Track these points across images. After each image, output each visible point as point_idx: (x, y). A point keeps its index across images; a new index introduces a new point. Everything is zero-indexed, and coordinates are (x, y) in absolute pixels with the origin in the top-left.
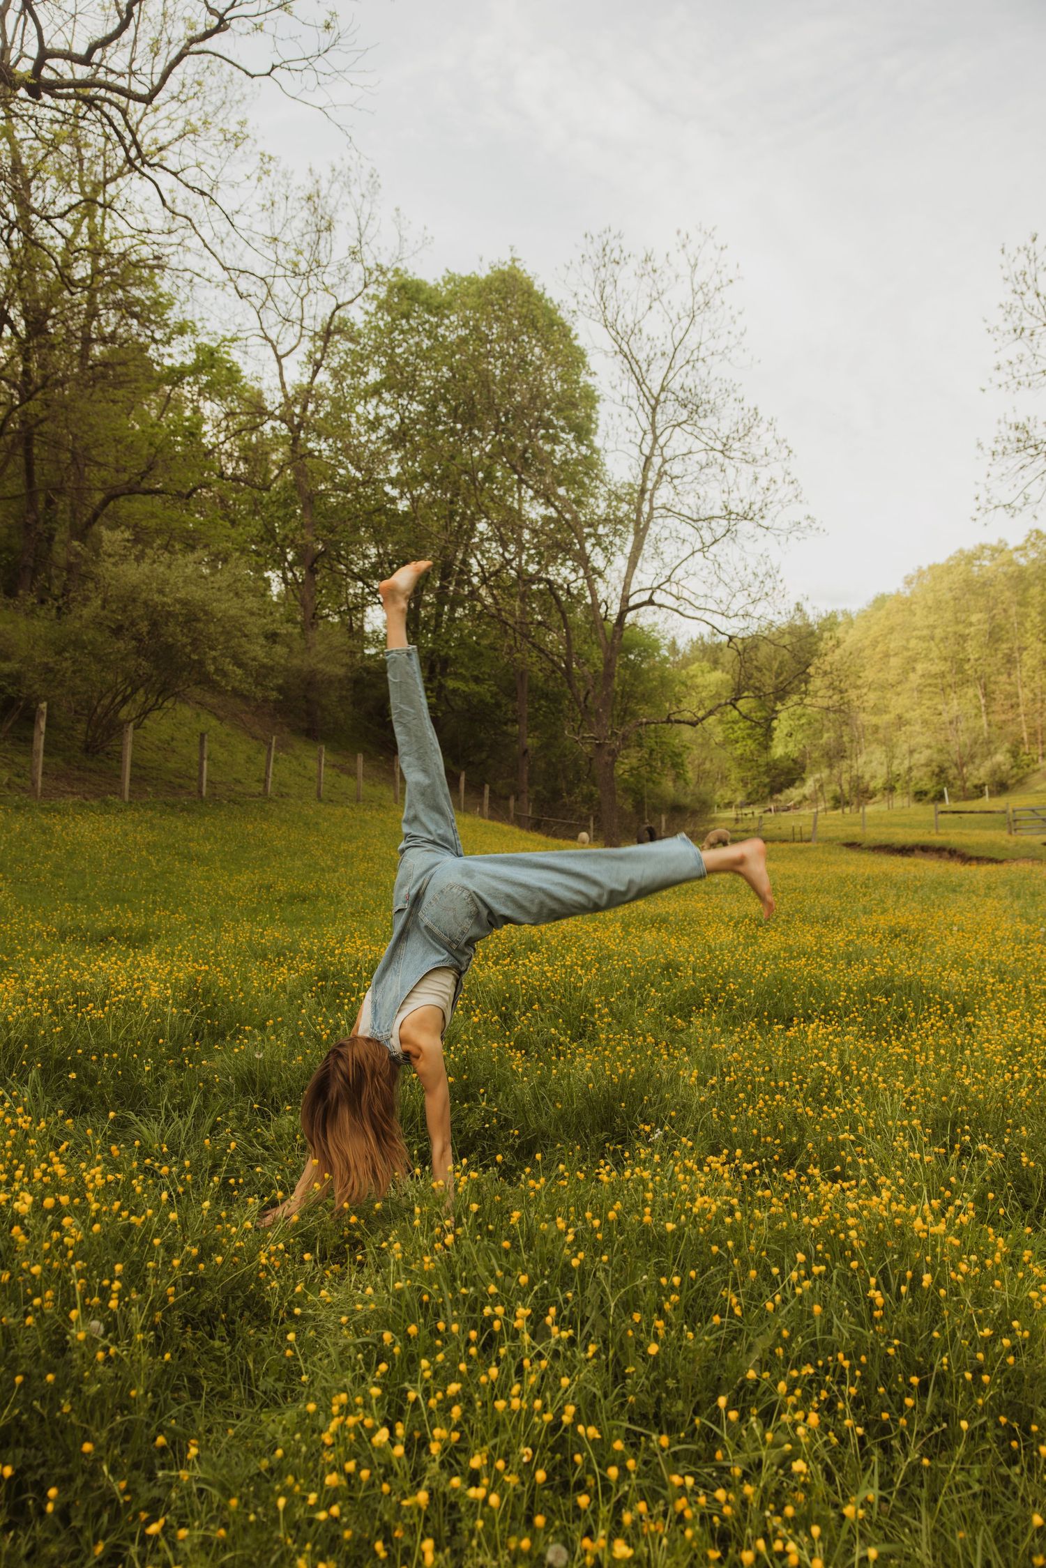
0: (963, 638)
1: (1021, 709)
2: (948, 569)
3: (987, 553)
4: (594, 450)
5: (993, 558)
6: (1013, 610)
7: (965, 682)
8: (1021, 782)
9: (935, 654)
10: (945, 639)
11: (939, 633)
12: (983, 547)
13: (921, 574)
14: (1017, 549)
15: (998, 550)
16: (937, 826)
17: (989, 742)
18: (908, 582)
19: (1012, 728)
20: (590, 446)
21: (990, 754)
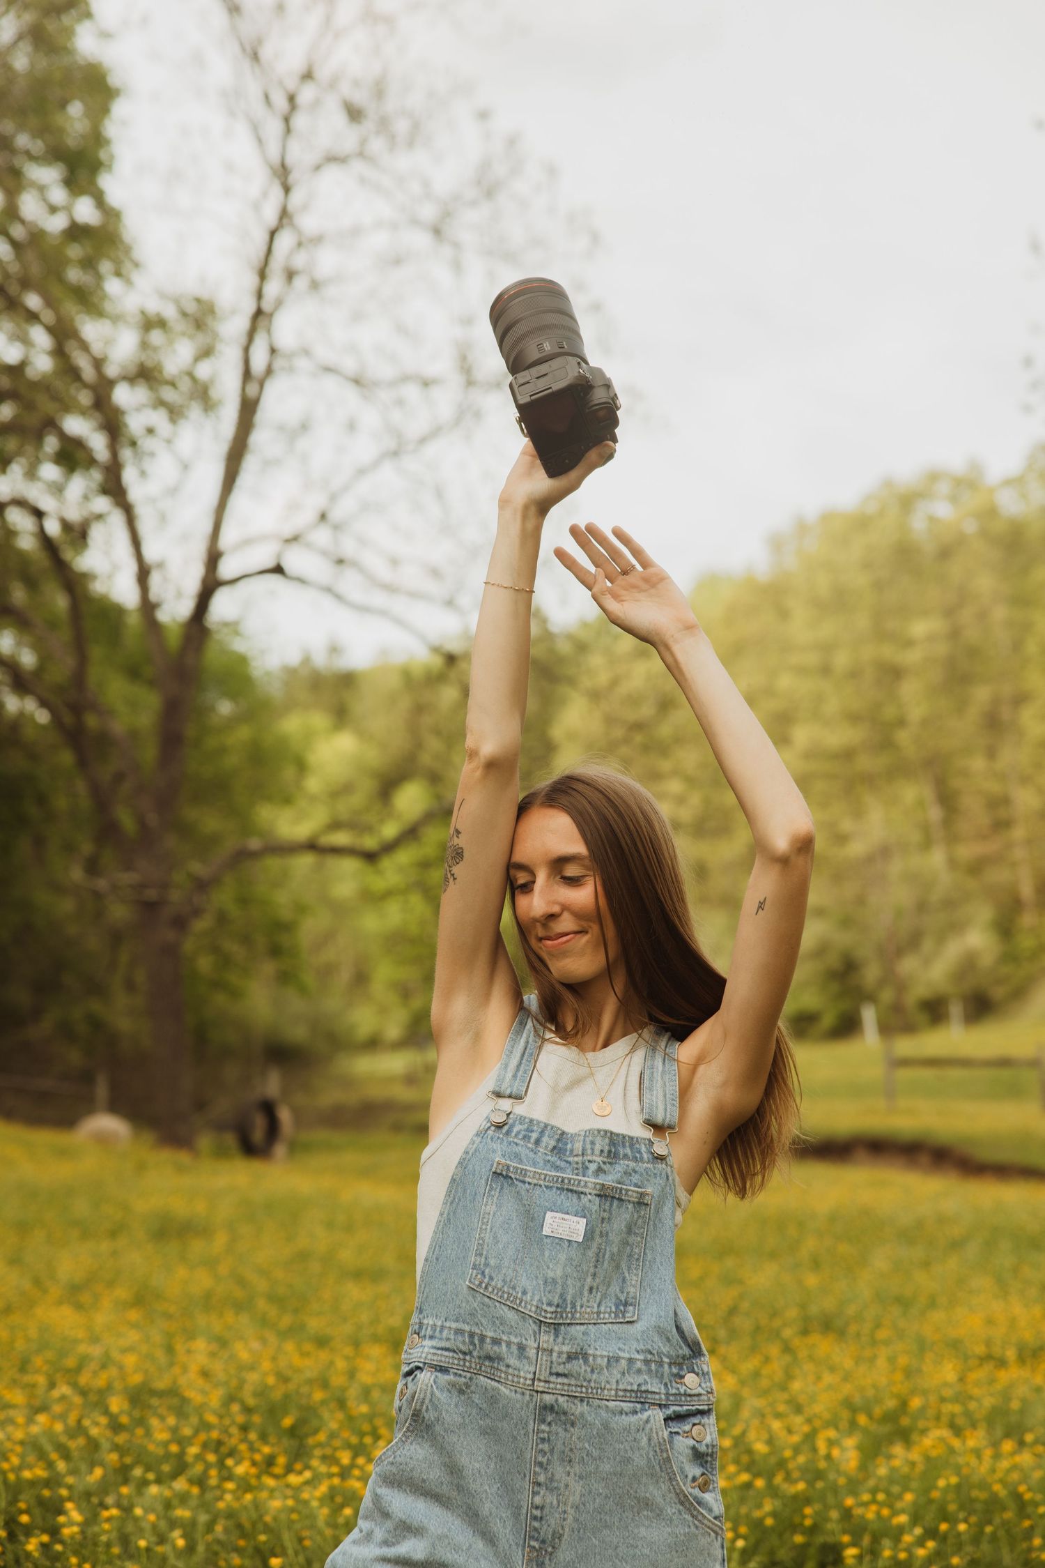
0: (892, 674)
1: (1019, 833)
2: (860, 523)
3: (944, 488)
4: (111, 215)
5: (954, 499)
6: (1000, 613)
7: (900, 770)
8: (1020, 993)
9: (832, 706)
10: (854, 674)
11: (842, 660)
12: (934, 477)
13: (802, 528)
14: (1008, 483)
15: (967, 483)
16: (890, 1092)
17: (949, 904)
18: (776, 543)
19: (998, 876)
20: (99, 199)
21: (956, 927)
